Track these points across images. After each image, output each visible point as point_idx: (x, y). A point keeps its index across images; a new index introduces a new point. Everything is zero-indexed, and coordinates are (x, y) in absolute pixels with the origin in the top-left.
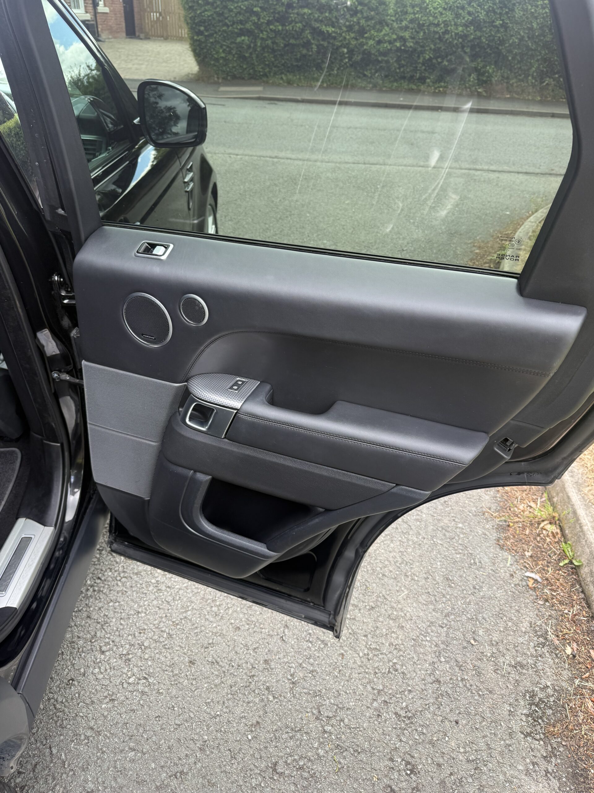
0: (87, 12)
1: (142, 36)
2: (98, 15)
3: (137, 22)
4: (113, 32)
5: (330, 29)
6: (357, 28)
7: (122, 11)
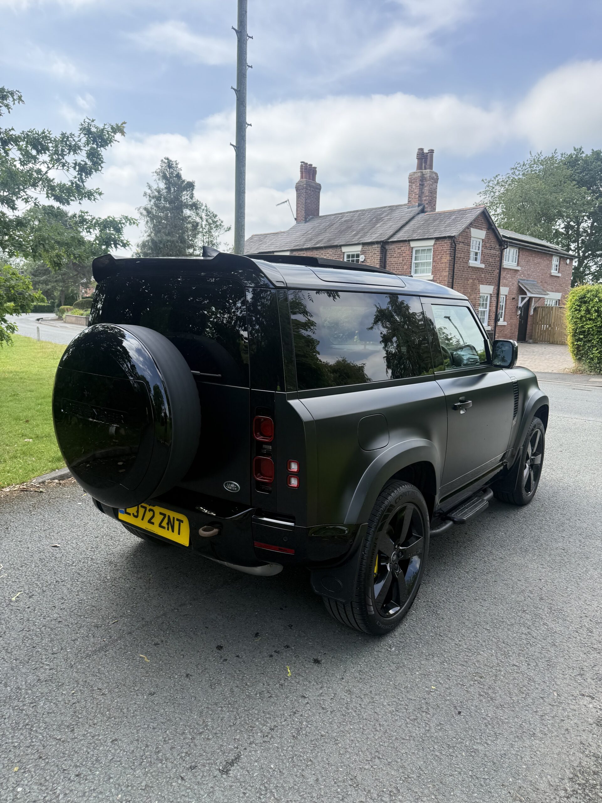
0: (489, 325)
1: (531, 341)
2: (498, 327)
3: (528, 331)
7: (518, 325)
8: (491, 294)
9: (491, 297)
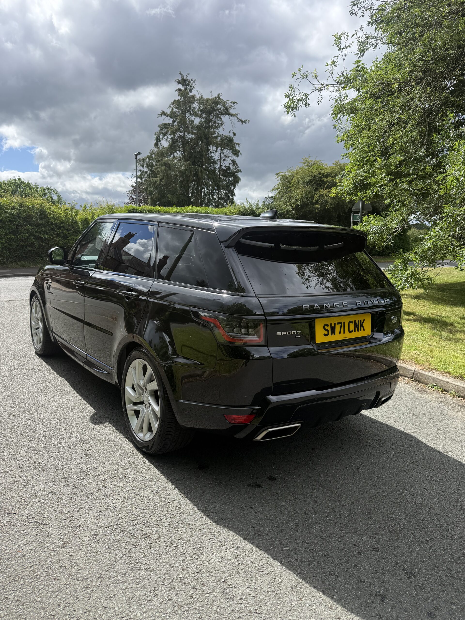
5: (46, 236)
6: (62, 235)
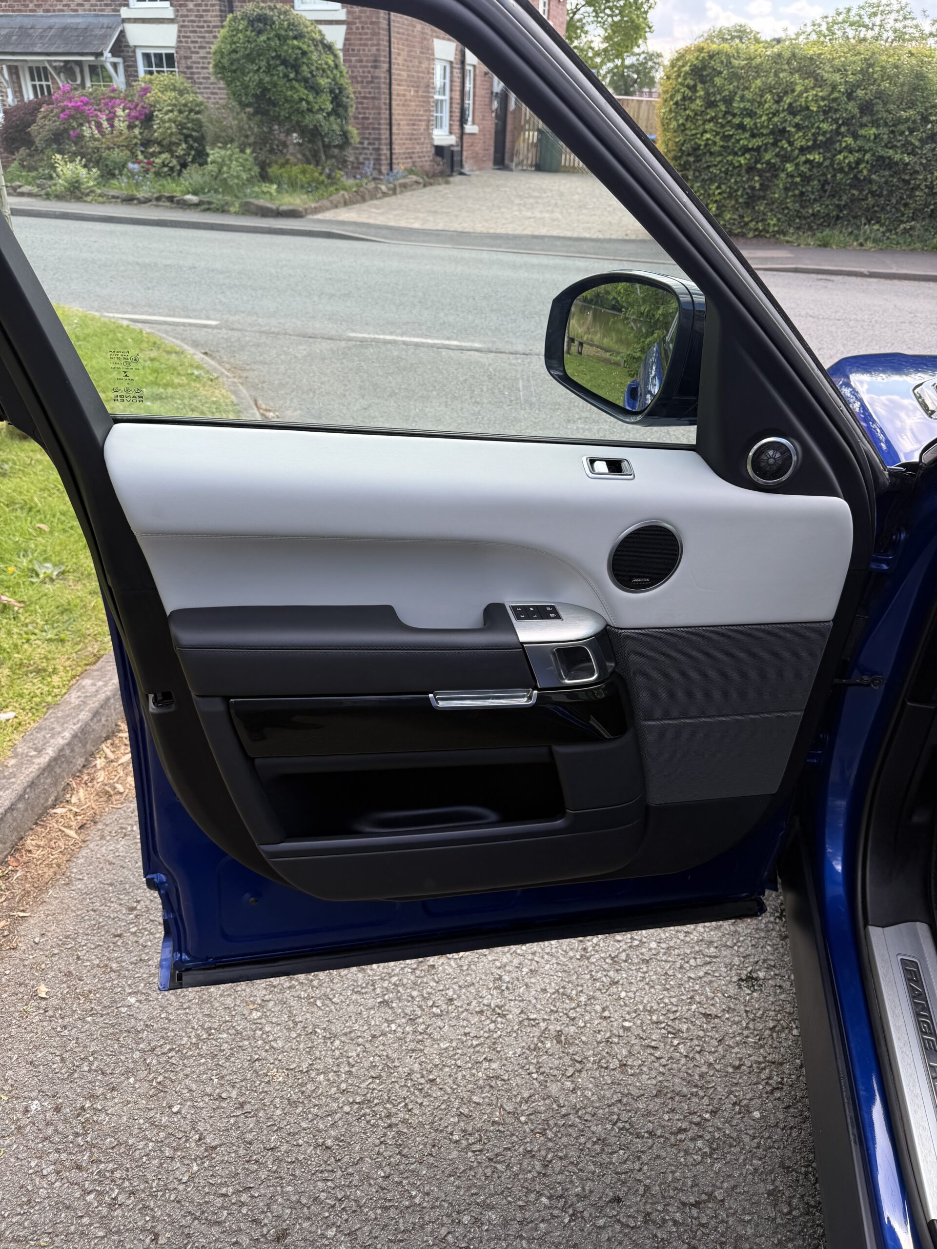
0: (451, 133)
1: (513, 166)
2: (465, 137)
3: (508, 145)
4: (478, 161)
7: (493, 131)
8: (451, 62)
9: (452, 68)
